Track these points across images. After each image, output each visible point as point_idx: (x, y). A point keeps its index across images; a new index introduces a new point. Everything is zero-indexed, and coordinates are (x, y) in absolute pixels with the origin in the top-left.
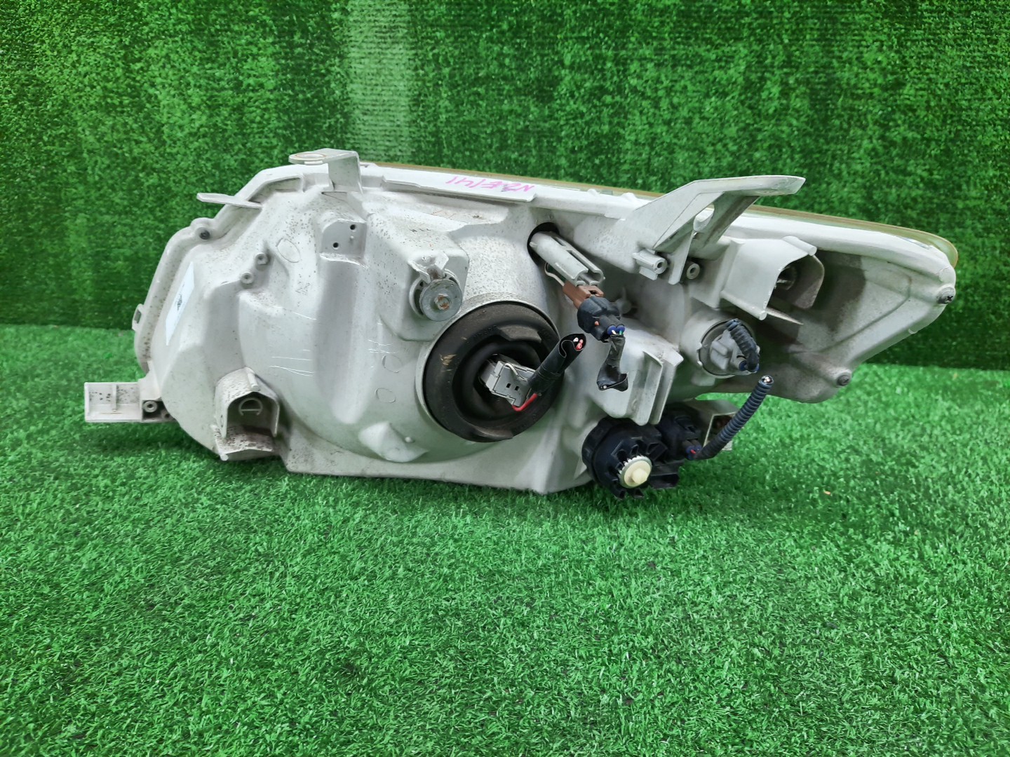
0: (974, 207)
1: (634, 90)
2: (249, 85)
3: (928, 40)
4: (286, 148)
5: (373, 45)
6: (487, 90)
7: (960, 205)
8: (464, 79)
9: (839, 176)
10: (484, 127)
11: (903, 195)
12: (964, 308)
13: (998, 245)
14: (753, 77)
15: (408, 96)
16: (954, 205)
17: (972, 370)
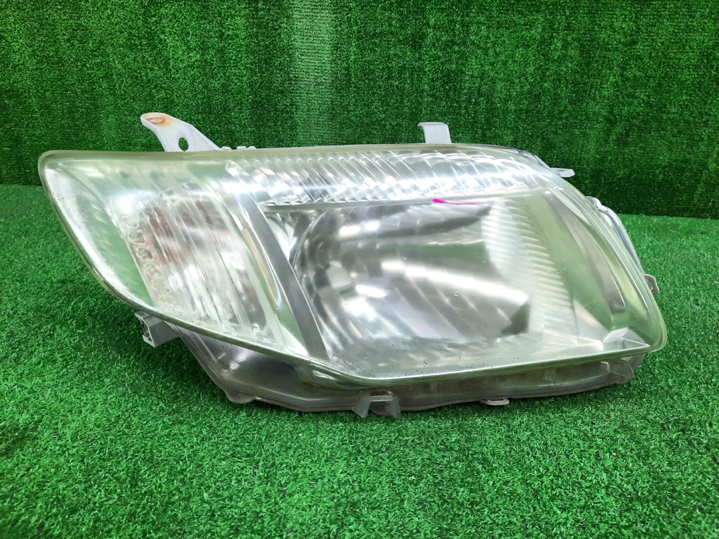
0: (673, 118)
1: (473, 43)
2: (229, 35)
3: (654, 15)
4: (252, 76)
5: (309, 10)
6: (380, 41)
7: (665, 118)
8: (367, 34)
9: (594, 99)
10: (378, 65)
11: (631, 111)
12: (662, 180)
13: (685, 141)
14: (546, 36)
15: (330, 44)
16: (662, 118)
17: (665, 217)
